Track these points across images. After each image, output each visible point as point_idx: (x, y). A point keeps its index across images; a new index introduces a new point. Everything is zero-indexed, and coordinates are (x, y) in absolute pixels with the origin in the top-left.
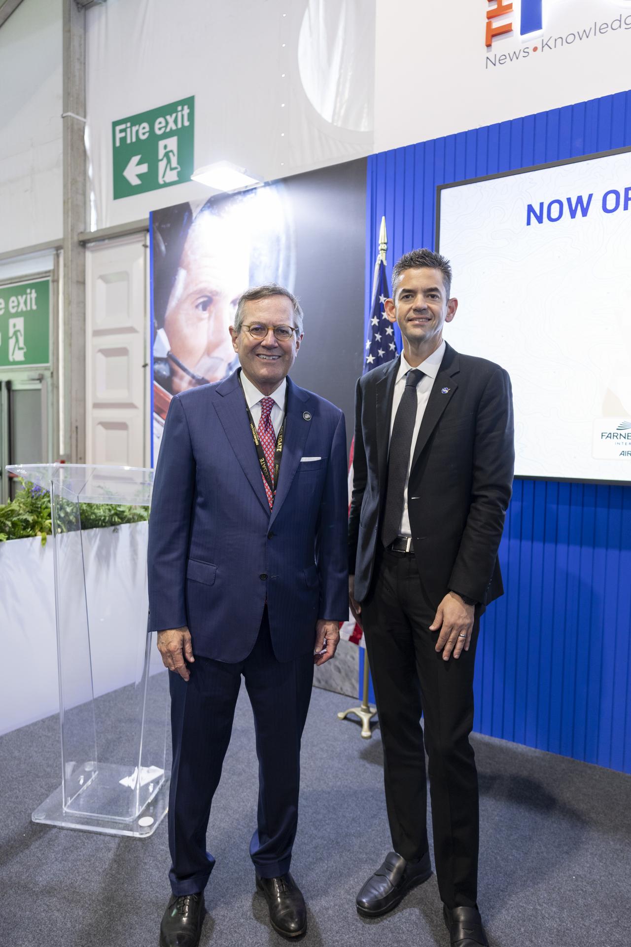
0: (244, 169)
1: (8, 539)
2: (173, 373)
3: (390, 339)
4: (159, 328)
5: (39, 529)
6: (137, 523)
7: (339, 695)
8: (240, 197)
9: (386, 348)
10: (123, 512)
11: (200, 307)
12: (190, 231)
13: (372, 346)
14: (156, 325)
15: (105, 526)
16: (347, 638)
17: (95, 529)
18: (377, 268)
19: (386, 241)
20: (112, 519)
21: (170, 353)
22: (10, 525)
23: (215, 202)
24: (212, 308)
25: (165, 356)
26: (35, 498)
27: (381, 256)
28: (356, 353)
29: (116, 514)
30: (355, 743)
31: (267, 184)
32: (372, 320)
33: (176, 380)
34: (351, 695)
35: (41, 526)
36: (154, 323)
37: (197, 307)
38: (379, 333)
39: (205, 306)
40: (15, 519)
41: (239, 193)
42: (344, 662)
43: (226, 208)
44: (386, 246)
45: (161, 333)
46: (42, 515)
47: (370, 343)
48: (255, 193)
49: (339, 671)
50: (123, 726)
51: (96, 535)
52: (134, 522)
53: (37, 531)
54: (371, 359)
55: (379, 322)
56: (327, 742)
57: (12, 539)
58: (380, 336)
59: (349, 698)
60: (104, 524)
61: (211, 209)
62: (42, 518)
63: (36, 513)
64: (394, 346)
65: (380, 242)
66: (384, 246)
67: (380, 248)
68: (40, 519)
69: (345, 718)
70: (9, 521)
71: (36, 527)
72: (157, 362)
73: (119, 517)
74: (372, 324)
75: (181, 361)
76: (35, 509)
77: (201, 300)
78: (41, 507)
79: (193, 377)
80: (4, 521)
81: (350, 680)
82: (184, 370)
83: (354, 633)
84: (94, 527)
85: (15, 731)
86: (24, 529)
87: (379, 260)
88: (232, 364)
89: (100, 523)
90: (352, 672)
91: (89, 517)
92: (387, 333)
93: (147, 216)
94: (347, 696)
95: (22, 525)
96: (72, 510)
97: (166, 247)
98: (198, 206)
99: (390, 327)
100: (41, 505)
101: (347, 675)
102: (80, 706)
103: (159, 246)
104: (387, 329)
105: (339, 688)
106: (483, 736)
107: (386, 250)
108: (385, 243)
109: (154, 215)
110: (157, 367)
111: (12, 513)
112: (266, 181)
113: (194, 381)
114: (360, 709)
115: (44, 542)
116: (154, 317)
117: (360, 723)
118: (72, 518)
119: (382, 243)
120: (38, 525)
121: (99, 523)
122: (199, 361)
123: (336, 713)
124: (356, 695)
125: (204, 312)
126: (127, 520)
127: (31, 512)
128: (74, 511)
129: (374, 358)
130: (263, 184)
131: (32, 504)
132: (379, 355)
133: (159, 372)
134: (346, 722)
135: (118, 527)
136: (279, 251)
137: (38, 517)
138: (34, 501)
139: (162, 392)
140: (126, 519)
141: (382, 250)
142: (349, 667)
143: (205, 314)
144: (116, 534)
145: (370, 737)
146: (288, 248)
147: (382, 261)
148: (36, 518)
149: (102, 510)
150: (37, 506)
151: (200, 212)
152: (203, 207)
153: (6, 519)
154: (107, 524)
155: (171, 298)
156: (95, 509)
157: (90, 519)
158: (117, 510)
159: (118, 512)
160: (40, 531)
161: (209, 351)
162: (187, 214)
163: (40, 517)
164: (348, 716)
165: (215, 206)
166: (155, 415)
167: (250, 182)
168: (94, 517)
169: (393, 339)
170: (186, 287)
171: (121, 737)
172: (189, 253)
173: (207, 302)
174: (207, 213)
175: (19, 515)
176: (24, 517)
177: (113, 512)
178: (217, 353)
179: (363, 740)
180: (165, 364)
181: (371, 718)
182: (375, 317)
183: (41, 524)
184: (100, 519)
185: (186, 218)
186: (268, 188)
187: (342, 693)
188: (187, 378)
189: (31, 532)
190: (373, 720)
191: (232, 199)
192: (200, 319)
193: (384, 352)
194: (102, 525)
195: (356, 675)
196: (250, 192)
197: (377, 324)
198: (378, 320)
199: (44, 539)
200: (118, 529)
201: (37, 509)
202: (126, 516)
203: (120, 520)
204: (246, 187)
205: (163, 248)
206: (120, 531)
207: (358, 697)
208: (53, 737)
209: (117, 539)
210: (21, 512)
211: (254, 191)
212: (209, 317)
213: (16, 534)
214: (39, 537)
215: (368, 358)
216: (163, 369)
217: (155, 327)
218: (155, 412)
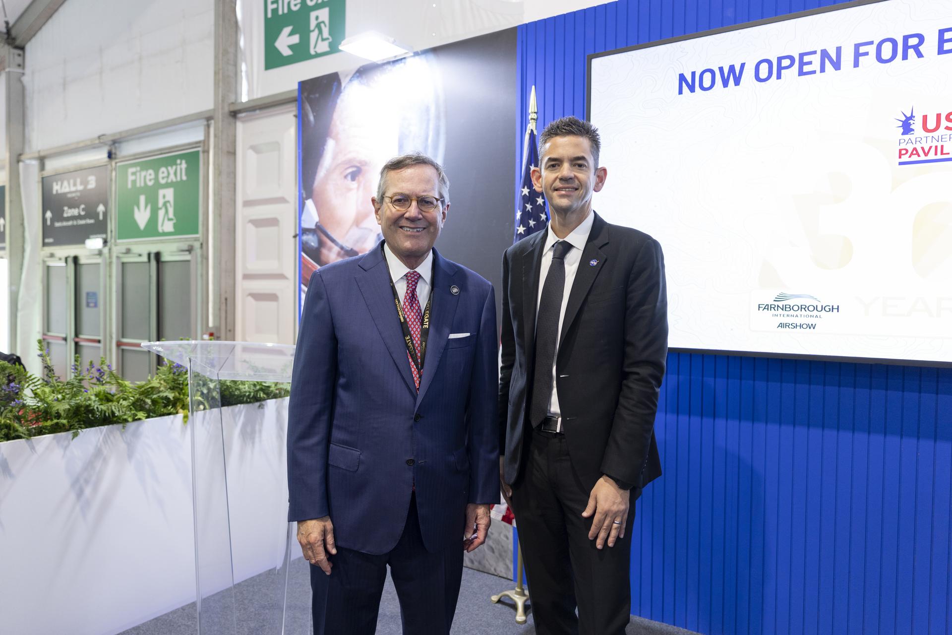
0: (393, 39)
1: (147, 417)
2: (321, 244)
3: (542, 209)
4: (307, 198)
5: (181, 406)
6: (283, 398)
7: (493, 576)
8: (389, 67)
9: (537, 219)
10: (269, 387)
11: (349, 177)
12: (339, 101)
13: (522, 216)
14: (304, 196)
15: (250, 402)
16: (500, 517)
17: (239, 405)
18: (527, 137)
19: (536, 111)
20: (257, 395)
21: (318, 224)
22: (150, 403)
23: (363, 72)
24: (361, 178)
25: (313, 226)
26: (177, 374)
27: (531, 126)
28: (507, 224)
29: (261, 389)
30: (510, 628)
31: (416, 54)
32: (523, 189)
33: (324, 251)
34: (505, 576)
35: (183, 404)
36: (302, 194)
37: (346, 177)
38: (529, 204)
39: (354, 176)
40: (155, 396)
41: (388, 63)
42: (498, 542)
43: (376, 78)
44: (536, 116)
45: (309, 203)
46: (183, 391)
47: (521, 213)
48: (405, 63)
49: (493, 552)
50: (267, 613)
51: (240, 412)
52: (280, 397)
53: (178, 408)
54: (521, 229)
55: (529, 193)
56: (480, 627)
57: (152, 417)
58: (531, 207)
59: (502, 579)
60: (249, 400)
61: (360, 79)
62: (184, 394)
63: (178, 389)
64: (545, 216)
65: (530, 111)
66: (534, 116)
67: (530, 117)
68: (182, 396)
69: (499, 601)
70: (149, 398)
71: (178, 404)
72: (305, 233)
73: (264, 393)
74: (523, 194)
75: (329, 232)
76: (176, 385)
77: (350, 170)
78: (182, 384)
79: (342, 248)
80: (144, 398)
81: (504, 560)
82: (333, 241)
83: (507, 512)
84: (239, 404)
85: (153, 620)
86: (165, 406)
87: (529, 129)
89: (245, 399)
90: (505, 552)
91: (233, 393)
92: (538, 204)
93: (296, 87)
94: (500, 577)
95: (163, 403)
96: (215, 386)
97: (314, 117)
98: (347, 76)
99: (541, 197)
100: (183, 381)
101: (501, 555)
102: (222, 592)
103: (307, 115)
104: (538, 199)
105: (493, 569)
106: (643, 619)
107: (536, 120)
108: (535, 113)
109: (303, 85)
110: (305, 238)
111: (152, 390)
112: (415, 50)
113: (342, 252)
114: (514, 591)
115: (186, 419)
116: (302, 188)
117: (514, 607)
118: (214, 394)
119: (532, 113)
120: (179, 402)
121: (243, 399)
122: (347, 232)
123: (489, 596)
124: (511, 576)
125: (353, 182)
126: (274, 395)
127: (172, 389)
128: (218, 386)
129: (525, 228)
130: (412, 54)
131: (174, 380)
132: (530, 226)
133: (307, 243)
134: (499, 606)
135: (263, 403)
136: (428, 120)
137: (179, 394)
138: (175, 377)
139: (310, 263)
140: (272, 395)
141: (532, 119)
142: (502, 547)
143: (354, 185)
144: (261, 410)
145: (525, 622)
146: (438, 117)
147: (532, 130)
148: (177, 394)
149: (246, 386)
150: (179, 382)
151: (348, 82)
152: (353, 77)
153: (146, 397)
154: (252, 400)
155: (319, 168)
156: (239, 384)
157: (235, 395)
158: (262, 385)
159: (263, 388)
160: (181, 408)
161: (358, 221)
162: (335, 83)
163: (181, 393)
164: (501, 599)
165: (364, 76)
166: (303, 286)
167: (399, 52)
168: (239, 393)
169: (545, 209)
170: (334, 158)
171: (264, 626)
172: (338, 123)
173: (356, 173)
174: (356, 83)
175: (159, 392)
176: (165, 394)
177: (258, 387)
178: (365, 225)
179: (517, 625)
180: (313, 235)
181: (526, 601)
182: (526, 187)
183: (183, 401)
184: (245, 395)
185: (334, 88)
186: (417, 58)
187: (496, 574)
188: (336, 249)
189: (172, 410)
190: (526, 603)
191: (381, 69)
192: (349, 190)
193: (535, 223)
194: (247, 400)
195: (510, 555)
196: (400, 62)
197: (528, 194)
198: (529, 190)
199: (186, 417)
200: (263, 405)
201: (178, 386)
202: (272, 391)
203: (265, 396)
204: (395, 57)
205: (311, 118)
206: (265, 407)
207: (512, 579)
208: (193, 626)
209: (263, 415)
210: (162, 389)
211: (403, 61)
212: (358, 188)
213: (157, 411)
214: (181, 415)
215: (518, 228)
216: (312, 240)
217: (303, 197)
218: (303, 283)
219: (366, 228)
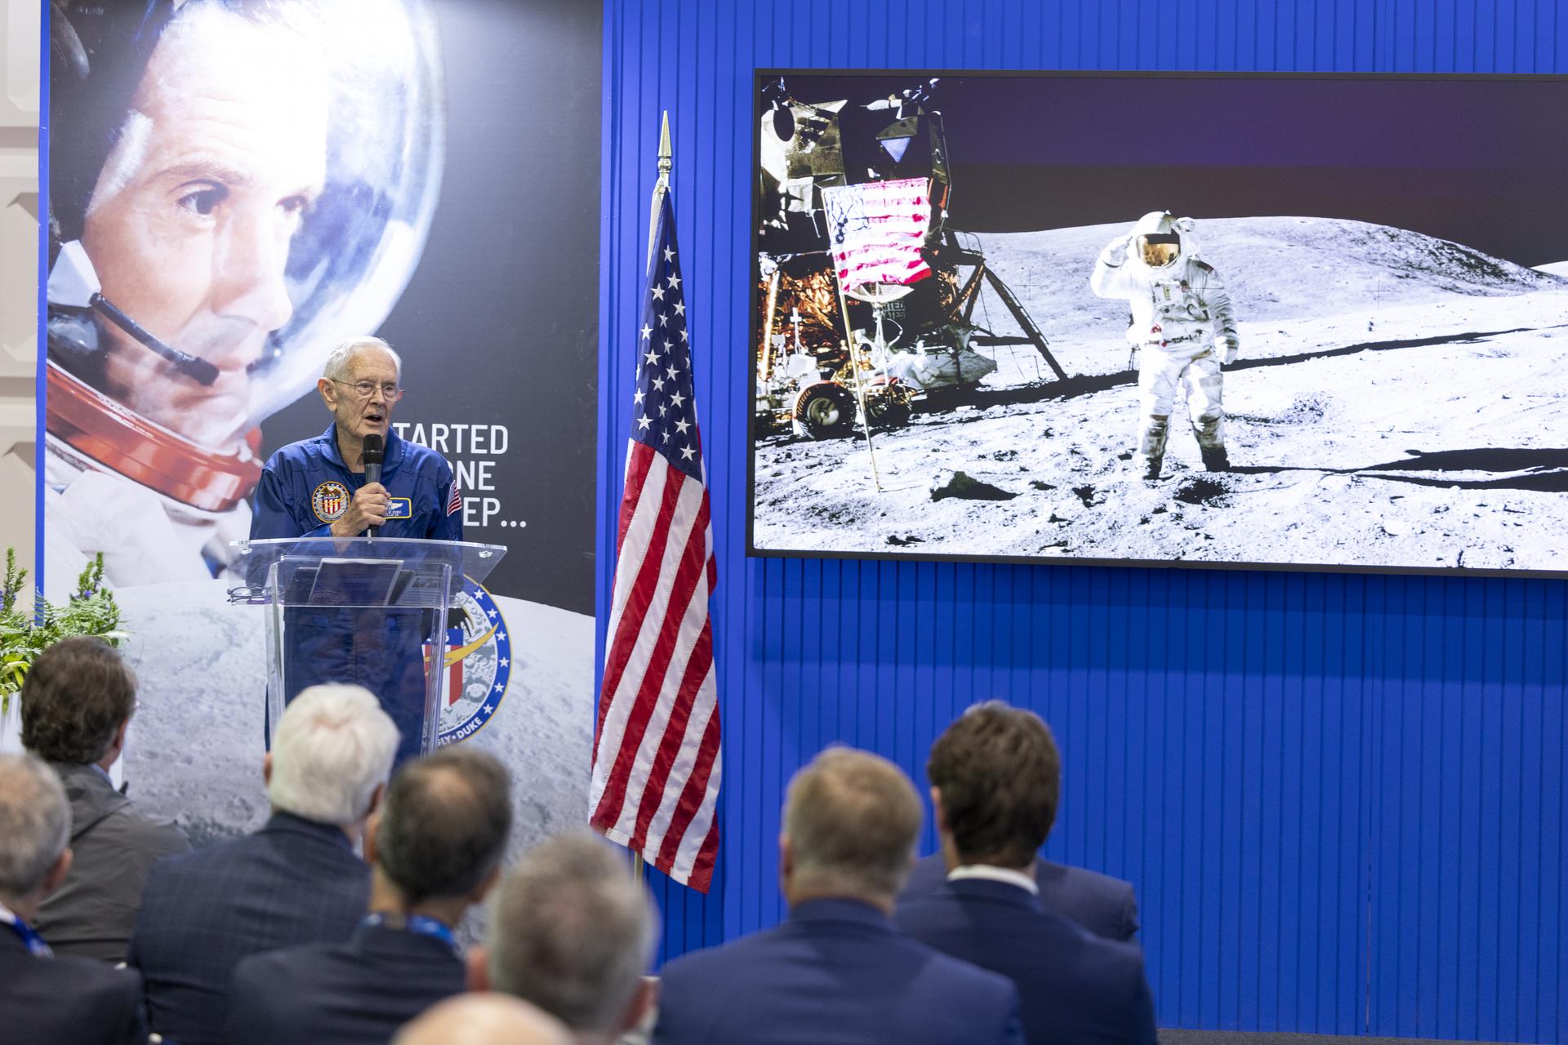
2: (107, 343)
3: (682, 322)
4: (67, 237)
9: (675, 339)
11: (193, 204)
12: (165, 35)
13: (654, 335)
14: (57, 231)
19: (670, 155)
21: (98, 299)
24: (224, 209)
25: (83, 303)
27: (664, 180)
32: (654, 290)
33: (118, 361)
36: (51, 228)
37: (183, 202)
38: (664, 314)
39: (206, 203)
45: (73, 250)
47: (651, 329)
55: (664, 295)
58: (666, 319)
64: (688, 335)
66: (667, 163)
67: (660, 164)
72: (60, 316)
74: (655, 299)
75: (133, 318)
77: (195, 189)
79: (170, 356)
82: (144, 338)
87: (662, 185)
88: (279, 334)
92: (676, 313)
97: (90, 57)
99: (680, 302)
103: (68, 53)
104: (676, 306)
108: (668, 157)
110: (57, 327)
113: (171, 365)
116: (49, 213)
119: (664, 157)
122: (185, 324)
129: (658, 356)
132: (665, 351)
133: (63, 338)
136: (403, 113)
139: (75, 386)
141: (663, 167)
143: (208, 221)
146: (426, 110)
147: (666, 189)
155: (104, 170)
161: (216, 301)
166: (49, 437)
172: (161, 81)
173: (212, 195)
178: (240, 307)
180: (84, 323)
182: (659, 286)
188: (152, 357)
192: (194, 231)
193: (671, 345)
197: (662, 298)
198: (663, 291)
205: (82, 59)
212: (218, 229)
215: (647, 355)
216: (82, 335)
217: (51, 234)
218: (50, 432)
219: (238, 318)
